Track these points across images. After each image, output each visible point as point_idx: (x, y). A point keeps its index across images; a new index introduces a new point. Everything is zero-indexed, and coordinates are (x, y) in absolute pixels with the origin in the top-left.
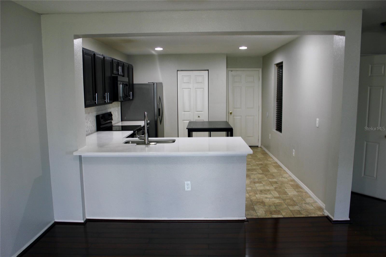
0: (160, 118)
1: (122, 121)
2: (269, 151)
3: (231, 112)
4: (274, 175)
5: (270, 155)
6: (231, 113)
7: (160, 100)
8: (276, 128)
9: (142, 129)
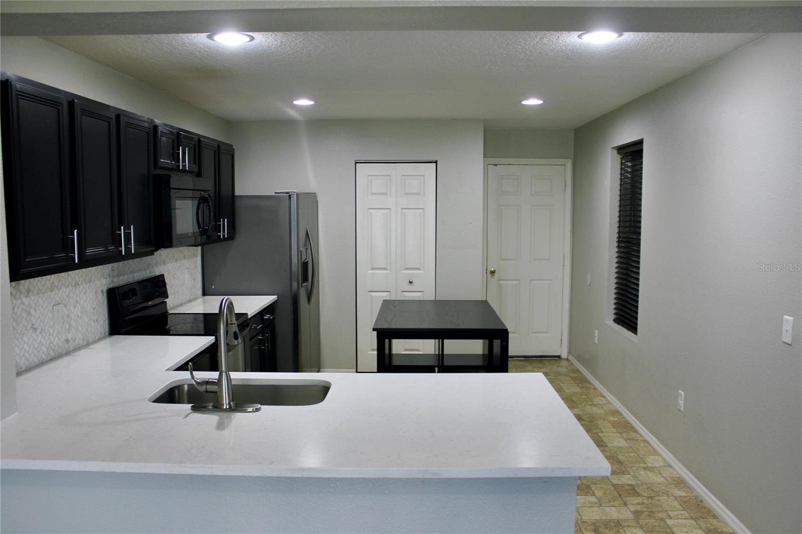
0: (306, 286)
1: (204, 294)
2: (593, 373)
3: (492, 269)
4: (621, 458)
5: (597, 386)
6: (493, 272)
7: (309, 239)
8: (613, 317)
9: (248, 325)
